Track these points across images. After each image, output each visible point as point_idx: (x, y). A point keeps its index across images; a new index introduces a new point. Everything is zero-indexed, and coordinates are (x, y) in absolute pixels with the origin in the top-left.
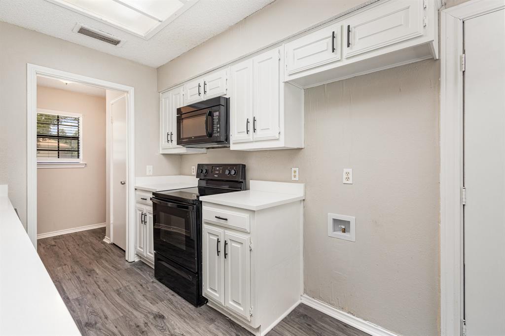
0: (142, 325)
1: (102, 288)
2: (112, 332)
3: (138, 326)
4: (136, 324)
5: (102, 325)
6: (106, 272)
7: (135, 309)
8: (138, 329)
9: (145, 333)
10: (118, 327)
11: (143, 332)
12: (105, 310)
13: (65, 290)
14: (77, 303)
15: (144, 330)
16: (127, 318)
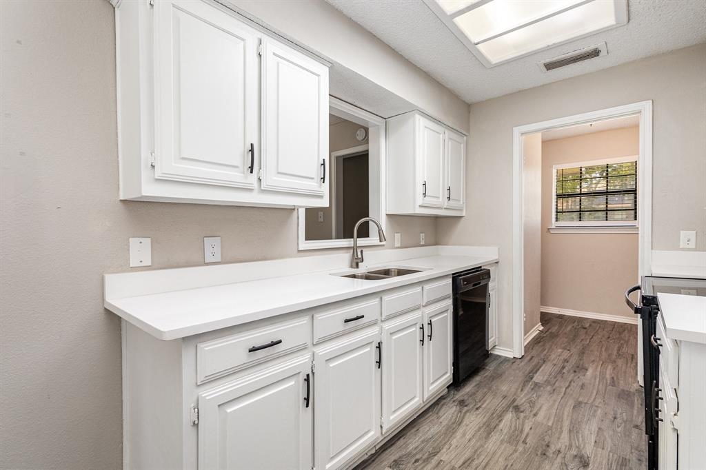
0: (553, 448)
1: (568, 390)
2: (522, 430)
3: (548, 446)
4: (549, 442)
5: (525, 417)
6: (595, 379)
7: (570, 431)
8: (544, 448)
9: (545, 457)
10: (532, 430)
11: (544, 454)
12: (544, 408)
13: (540, 370)
14: (532, 387)
15: (547, 454)
16: (550, 431)
